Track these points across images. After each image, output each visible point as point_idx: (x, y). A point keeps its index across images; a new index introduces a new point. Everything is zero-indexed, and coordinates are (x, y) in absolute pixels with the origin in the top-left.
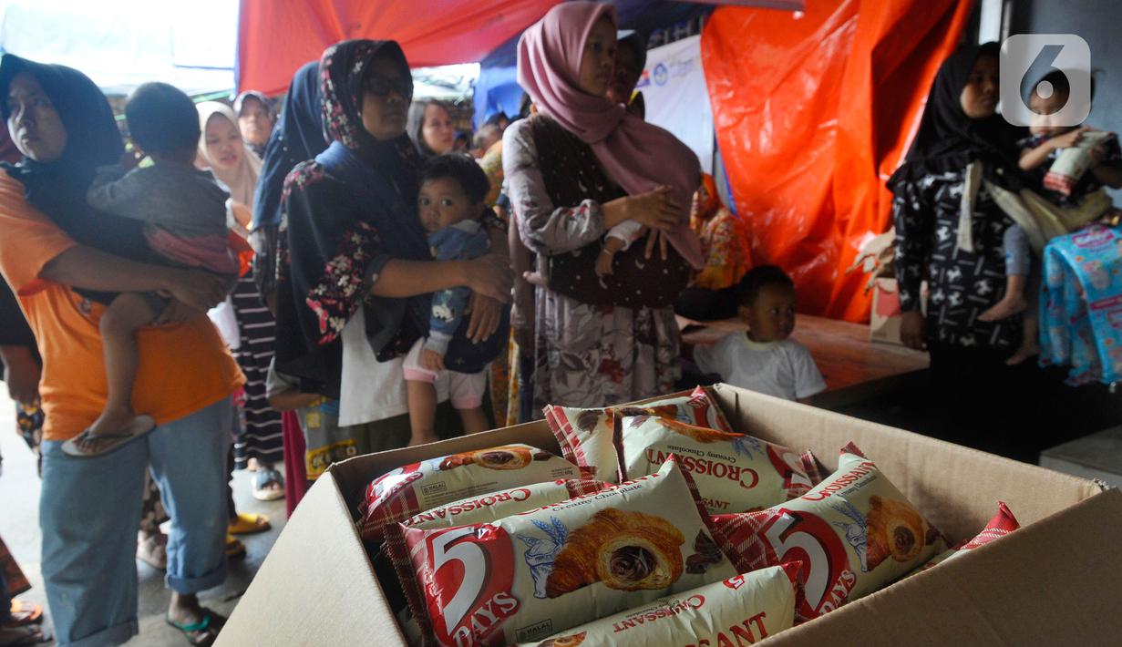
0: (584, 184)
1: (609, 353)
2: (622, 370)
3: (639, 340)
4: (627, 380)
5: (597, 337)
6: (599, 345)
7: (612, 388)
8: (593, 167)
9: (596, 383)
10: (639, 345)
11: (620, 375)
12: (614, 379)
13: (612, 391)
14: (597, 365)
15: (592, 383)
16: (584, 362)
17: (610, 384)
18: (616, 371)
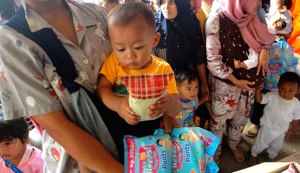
0: (235, 44)
1: (231, 98)
2: (234, 103)
3: (242, 94)
4: (235, 107)
5: (228, 93)
6: (228, 95)
7: (230, 108)
8: (239, 36)
9: (224, 106)
10: (242, 96)
11: (233, 104)
12: (231, 105)
13: (229, 109)
14: (226, 101)
15: (223, 106)
16: (222, 99)
17: (229, 107)
18: (232, 103)
